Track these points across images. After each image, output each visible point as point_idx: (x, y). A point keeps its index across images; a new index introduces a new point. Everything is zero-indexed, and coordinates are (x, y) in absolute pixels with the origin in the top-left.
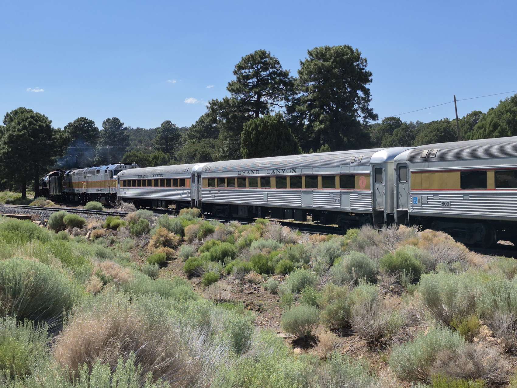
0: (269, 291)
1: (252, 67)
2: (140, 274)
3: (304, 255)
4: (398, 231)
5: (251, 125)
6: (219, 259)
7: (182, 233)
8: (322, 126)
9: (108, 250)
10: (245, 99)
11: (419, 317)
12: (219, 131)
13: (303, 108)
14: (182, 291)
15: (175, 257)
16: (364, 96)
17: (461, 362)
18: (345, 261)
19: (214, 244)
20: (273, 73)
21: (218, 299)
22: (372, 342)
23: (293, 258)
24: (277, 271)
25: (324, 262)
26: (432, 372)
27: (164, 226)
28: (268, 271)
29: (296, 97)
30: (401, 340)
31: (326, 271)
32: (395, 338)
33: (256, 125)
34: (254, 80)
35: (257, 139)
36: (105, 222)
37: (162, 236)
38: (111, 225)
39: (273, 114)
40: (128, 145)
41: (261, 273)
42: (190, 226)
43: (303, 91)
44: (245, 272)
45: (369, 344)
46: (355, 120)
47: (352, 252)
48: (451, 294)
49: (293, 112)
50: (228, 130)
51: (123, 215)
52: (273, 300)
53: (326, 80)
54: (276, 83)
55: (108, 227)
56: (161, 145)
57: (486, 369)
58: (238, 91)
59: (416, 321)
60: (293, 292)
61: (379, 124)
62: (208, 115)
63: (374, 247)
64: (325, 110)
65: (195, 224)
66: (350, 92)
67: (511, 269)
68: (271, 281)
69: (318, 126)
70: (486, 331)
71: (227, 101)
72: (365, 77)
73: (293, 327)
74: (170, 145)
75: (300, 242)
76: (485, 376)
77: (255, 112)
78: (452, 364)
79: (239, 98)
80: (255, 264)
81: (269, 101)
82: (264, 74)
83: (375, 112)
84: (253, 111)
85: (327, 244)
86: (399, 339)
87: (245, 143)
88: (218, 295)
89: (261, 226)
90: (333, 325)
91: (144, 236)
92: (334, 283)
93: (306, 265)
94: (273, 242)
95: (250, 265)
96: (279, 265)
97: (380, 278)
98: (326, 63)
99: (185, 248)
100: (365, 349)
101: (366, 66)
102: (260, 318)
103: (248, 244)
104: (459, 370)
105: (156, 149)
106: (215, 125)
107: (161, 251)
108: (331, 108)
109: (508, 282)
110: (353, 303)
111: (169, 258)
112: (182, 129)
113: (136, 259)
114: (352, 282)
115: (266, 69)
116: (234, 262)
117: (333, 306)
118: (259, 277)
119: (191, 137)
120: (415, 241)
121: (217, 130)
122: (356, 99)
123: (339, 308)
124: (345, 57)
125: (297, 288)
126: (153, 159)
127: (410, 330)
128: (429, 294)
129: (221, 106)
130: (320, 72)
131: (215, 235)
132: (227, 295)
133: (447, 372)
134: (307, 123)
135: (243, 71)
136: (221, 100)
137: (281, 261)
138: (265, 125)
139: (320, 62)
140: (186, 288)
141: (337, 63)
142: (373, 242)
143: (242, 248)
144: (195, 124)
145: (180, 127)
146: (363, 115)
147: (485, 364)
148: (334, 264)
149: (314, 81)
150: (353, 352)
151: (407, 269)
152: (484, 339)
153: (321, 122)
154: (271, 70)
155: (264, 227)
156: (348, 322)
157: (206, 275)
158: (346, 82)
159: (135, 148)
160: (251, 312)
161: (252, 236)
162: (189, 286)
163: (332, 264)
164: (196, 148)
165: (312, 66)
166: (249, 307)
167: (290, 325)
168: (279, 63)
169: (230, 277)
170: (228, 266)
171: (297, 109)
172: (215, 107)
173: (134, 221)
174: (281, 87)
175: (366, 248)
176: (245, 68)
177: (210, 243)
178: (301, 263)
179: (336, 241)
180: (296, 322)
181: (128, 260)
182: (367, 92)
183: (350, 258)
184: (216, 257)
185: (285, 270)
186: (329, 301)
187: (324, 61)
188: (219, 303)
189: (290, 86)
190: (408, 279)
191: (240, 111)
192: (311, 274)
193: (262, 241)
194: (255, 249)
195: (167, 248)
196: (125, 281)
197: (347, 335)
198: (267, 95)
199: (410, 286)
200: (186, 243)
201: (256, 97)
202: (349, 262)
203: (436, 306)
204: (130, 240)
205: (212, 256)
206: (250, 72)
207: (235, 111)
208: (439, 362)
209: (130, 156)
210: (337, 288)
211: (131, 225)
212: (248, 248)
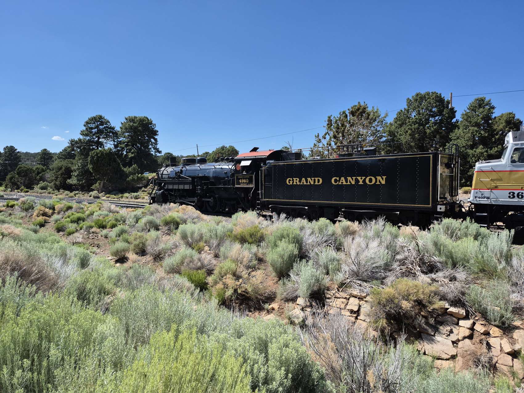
0: (104, 237)
1: (94, 123)
2: (27, 231)
3: (123, 219)
4: (170, 206)
5: (94, 153)
6: (75, 222)
7: (54, 209)
8: (133, 155)
9: (7, 219)
10: (90, 140)
11: (178, 244)
12: (76, 155)
13: (123, 146)
14: (53, 239)
15: (50, 221)
16: (154, 142)
17: (195, 263)
18: (143, 221)
19: (73, 214)
20: (106, 127)
21: (74, 242)
22: (156, 257)
23: (117, 220)
24: (108, 227)
25: (133, 221)
26: (183, 268)
27: (42, 205)
28: (103, 227)
29: (119, 140)
30: (169, 255)
31: (134, 226)
32: (166, 255)
33: (97, 153)
34: (95, 130)
35: (98, 160)
36: (5, 204)
37: (41, 211)
38: (9, 205)
39: (106, 148)
40: (20, 161)
41: (99, 228)
42: (58, 205)
43: (123, 137)
44: (90, 228)
45: (154, 258)
46: (150, 153)
47: (147, 216)
48: (193, 233)
49: (117, 148)
50: (81, 155)
51: (17, 200)
52: (106, 241)
53: (135, 132)
54: (108, 132)
55: (8, 206)
56: (41, 162)
57: (206, 265)
58: (87, 135)
59: (176, 246)
60: (116, 236)
61: (163, 156)
62: (69, 147)
63: (158, 214)
64: (134, 147)
65: (61, 204)
66: (147, 139)
67: (218, 221)
68: (105, 232)
69: (130, 155)
70: (207, 248)
71: (80, 140)
72: (155, 133)
73: (115, 254)
74: (46, 162)
75: (120, 212)
76: (205, 268)
77: (96, 146)
78: (191, 264)
79: (87, 139)
80: (96, 224)
81: (105, 141)
82: (101, 127)
83: (160, 150)
84: (95, 146)
85: (135, 213)
86: (168, 255)
87: (90, 162)
88: (75, 240)
89: (100, 204)
90: (137, 251)
91: (30, 211)
92: (137, 231)
93: (124, 223)
94: (106, 213)
95: (93, 224)
96: (109, 224)
97: (160, 227)
98: (135, 124)
99: (55, 217)
100: (152, 261)
101: (155, 127)
102: (99, 250)
103: (92, 214)
104: (194, 266)
105: (38, 164)
106: (73, 152)
107: (41, 219)
108: (138, 147)
109: (216, 227)
110: (147, 240)
111: (46, 222)
112: (54, 154)
113: (25, 223)
114: (147, 230)
115: (102, 125)
116: (84, 223)
117: (137, 242)
118: (98, 230)
119: (59, 158)
120: (178, 210)
121: (75, 155)
122: (150, 143)
123: (140, 243)
124: (144, 122)
125: (118, 234)
126: (36, 169)
127: (174, 251)
128: (182, 234)
129: (76, 142)
130: (131, 129)
131: (73, 210)
132: (80, 240)
133: (189, 267)
134: (125, 153)
135: (89, 125)
136: (76, 139)
137: (110, 222)
138: (102, 153)
139: (131, 124)
140: (55, 238)
141: (140, 125)
142: (158, 211)
143: (88, 216)
144: (61, 151)
145: (53, 152)
146: (154, 151)
147: (206, 262)
148: (138, 222)
149: (128, 133)
150: (147, 263)
151: (174, 223)
152: (206, 252)
153: (132, 153)
154: (105, 126)
155: (101, 205)
156: (144, 249)
157: (68, 230)
158: (146, 134)
159: (25, 163)
160: (93, 247)
161: (95, 210)
162: (57, 236)
163: (137, 222)
164: (62, 164)
165: (127, 125)
166: (92, 245)
167: (114, 253)
168: (109, 122)
169: (82, 231)
170: (81, 225)
171: (119, 146)
172: (73, 143)
173: (24, 203)
174: (111, 134)
175: (154, 214)
176: (90, 123)
177: (70, 214)
178: (121, 223)
179: (140, 211)
180: (117, 251)
181: (20, 224)
182: (156, 140)
183: (146, 219)
184: (74, 221)
185: (112, 226)
186: (135, 240)
187: (134, 123)
188: (75, 244)
189: (116, 134)
190: (174, 228)
191: (88, 145)
192: (126, 227)
193: (100, 212)
194: (96, 216)
195: (44, 217)
196: (18, 235)
197: (143, 255)
198: (103, 138)
199: (174, 231)
200: (56, 214)
201: (97, 138)
202: (146, 221)
203: (186, 239)
204: (22, 213)
205: (71, 220)
206: (93, 126)
207: (85, 146)
208: (185, 263)
209: (21, 167)
210: (139, 234)
211: (22, 205)
212: (92, 216)
